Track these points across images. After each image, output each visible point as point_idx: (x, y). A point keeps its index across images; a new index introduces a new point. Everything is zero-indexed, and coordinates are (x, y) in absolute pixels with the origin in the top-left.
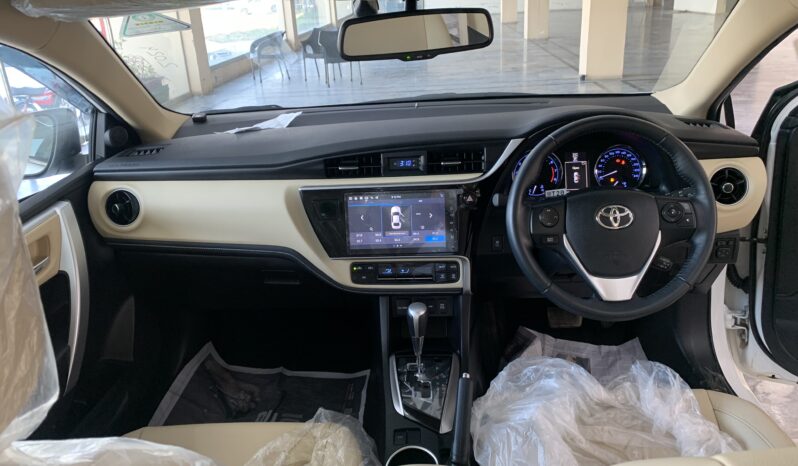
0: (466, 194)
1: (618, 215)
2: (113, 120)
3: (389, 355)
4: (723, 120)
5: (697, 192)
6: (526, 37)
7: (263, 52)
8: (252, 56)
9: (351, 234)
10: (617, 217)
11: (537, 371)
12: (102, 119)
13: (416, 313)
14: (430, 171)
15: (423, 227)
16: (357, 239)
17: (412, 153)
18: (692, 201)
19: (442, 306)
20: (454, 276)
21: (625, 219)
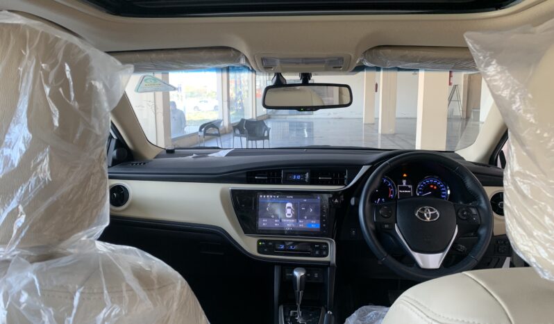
0: (334, 198)
1: (430, 213)
2: (120, 144)
3: (279, 305)
4: (499, 165)
5: (480, 202)
6: (380, 132)
7: (207, 132)
8: (200, 134)
9: (260, 219)
10: (429, 214)
11: (377, 314)
12: (113, 143)
13: (298, 274)
14: (312, 182)
15: (306, 218)
16: (263, 223)
17: (301, 171)
18: (478, 208)
19: (316, 275)
20: (324, 253)
21: (434, 216)
